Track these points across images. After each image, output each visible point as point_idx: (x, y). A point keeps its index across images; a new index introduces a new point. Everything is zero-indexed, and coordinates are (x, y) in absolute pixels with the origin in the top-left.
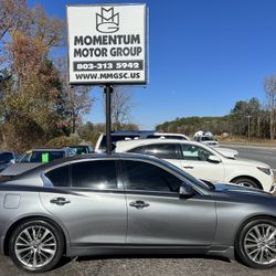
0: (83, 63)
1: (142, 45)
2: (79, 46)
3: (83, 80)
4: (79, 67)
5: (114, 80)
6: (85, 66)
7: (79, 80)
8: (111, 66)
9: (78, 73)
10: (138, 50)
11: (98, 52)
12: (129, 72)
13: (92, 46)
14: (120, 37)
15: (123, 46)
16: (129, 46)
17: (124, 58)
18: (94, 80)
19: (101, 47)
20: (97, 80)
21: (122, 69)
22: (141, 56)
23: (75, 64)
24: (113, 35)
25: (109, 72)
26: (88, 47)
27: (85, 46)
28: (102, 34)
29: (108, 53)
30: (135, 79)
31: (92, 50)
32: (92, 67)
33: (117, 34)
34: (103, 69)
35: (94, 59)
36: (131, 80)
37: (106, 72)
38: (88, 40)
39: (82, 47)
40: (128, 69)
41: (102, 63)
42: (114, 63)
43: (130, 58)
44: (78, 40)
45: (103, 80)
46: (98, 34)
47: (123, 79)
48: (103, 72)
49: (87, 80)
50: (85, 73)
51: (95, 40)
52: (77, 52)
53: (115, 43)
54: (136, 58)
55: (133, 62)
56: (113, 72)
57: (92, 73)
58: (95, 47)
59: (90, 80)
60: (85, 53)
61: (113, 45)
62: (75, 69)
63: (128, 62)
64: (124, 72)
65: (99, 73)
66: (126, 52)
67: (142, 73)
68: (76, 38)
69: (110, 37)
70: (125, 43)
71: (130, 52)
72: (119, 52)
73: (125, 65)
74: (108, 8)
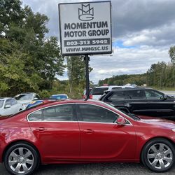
0: (70, 41)
1: (109, 28)
2: (67, 30)
3: (71, 52)
4: (68, 43)
5: (91, 51)
6: (72, 43)
7: (68, 52)
8: (89, 42)
9: (68, 48)
10: (106, 32)
11: (80, 34)
12: (101, 46)
13: (76, 30)
14: (94, 23)
15: (96, 29)
16: (101, 29)
17: (97, 37)
18: (78, 52)
19: (82, 30)
20: (80, 52)
21: (96, 44)
22: (109, 36)
23: (66, 42)
25: (88, 47)
26: (74, 31)
27: (71, 30)
28: (82, 22)
29: (87, 34)
30: (105, 51)
31: (76, 32)
32: (76, 43)
33: (92, 21)
34: (84, 45)
35: (78, 38)
36: (102, 51)
37: (86, 47)
38: (73, 26)
40: (100, 44)
41: (83, 40)
42: (91, 40)
43: (101, 37)
44: (67, 26)
45: (84, 52)
46: (80, 22)
47: (97, 51)
48: (84, 47)
49: (73, 52)
50: (72, 47)
51: (79, 26)
52: (67, 34)
53: (91, 27)
54: (105, 37)
55: (103, 39)
56: (91, 47)
57: (77, 47)
58: (78, 30)
59: (75, 52)
60: (72, 34)
61: (90, 29)
62: (66, 45)
63: (100, 39)
64: (97, 46)
65: (81, 47)
66: (99, 33)
67: (109, 46)
68: (66, 24)
69: (88, 23)
70: (98, 27)
71: (101, 33)
72: (94, 33)
73: (98, 42)
74: (86, 5)
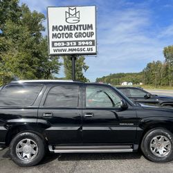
0: (58, 42)
1: (94, 31)
2: (55, 32)
3: (58, 53)
4: (56, 44)
5: (77, 52)
6: (59, 44)
7: (56, 53)
8: (75, 44)
9: (55, 48)
10: (92, 34)
11: (67, 35)
12: (86, 47)
13: (63, 32)
14: (80, 26)
15: (82, 31)
16: (86, 31)
17: (83, 39)
18: (65, 53)
19: (69, 32)
20: (67, 52)
21: (82, 45)
22: (94, 38)
23: (53, 43)
24: (76, 25)
25: (74, 48)
26: (61, 32)
27: (59, 32)
28: (69, 24)
29: (73, 36)
30: (90, 52)
31: (63, 34)
32: (63, 44)
33: (78, 24)
34: (70, 46)
35: (65, 39)
36: (88, 52)
37: (72, 48)
38: (61, 28)
39: (57, 32)
40: (85, 45)
41: (70, 42)
42: (77, 42)
43: (87, 38)
44: (55, 28)
45: (71, 52)
46: (67, 24)
47: (83, 52)
48: (70, 48)
49: (60, 53)
50: (59, 48)
51: (66, 28)
52: (54, 36)
53: (77, 29)
54: (90, 38)
55: (89, 41)
56: (76, 48)
57: (64, 48)
58: (65, 32)
59: (62, 52)
60: (59, 36)
61: (76, 31)
62: (53, 46)
63: (85, 41)
64: (83, 47)
65: (68, 48)
66: (84, 35)
67: (94, 48)
68: (53, 26)
69: (74, 26)
70: (84, 29)
71: (87, 35)
72: (80, 35)
73: (84, 43)
74: (73, 8)
